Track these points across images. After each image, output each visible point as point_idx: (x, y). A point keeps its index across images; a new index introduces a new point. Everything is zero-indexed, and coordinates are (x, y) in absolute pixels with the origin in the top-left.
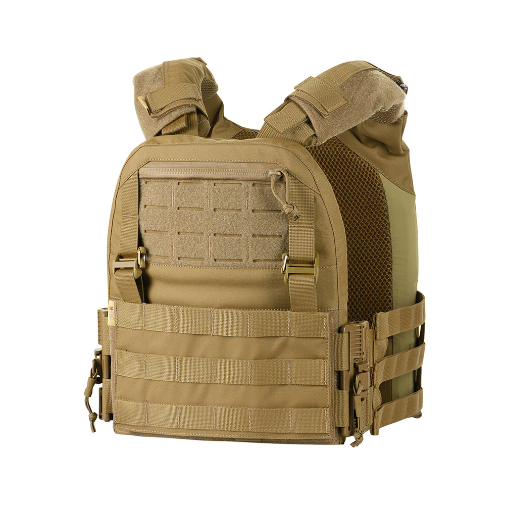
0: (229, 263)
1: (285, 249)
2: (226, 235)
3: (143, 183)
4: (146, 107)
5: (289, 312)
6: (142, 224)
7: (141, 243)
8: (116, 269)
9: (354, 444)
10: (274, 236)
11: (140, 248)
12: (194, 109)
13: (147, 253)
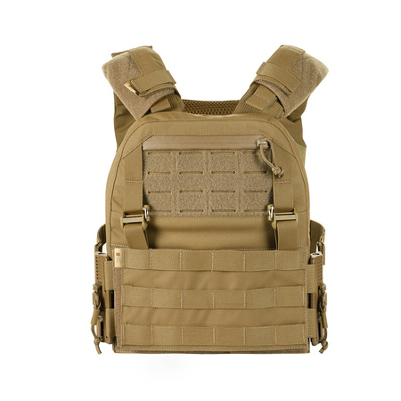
0: (225, 213)
1: (271, 201)
2: (222, 191)
3: (146, 154)
4: (134, 92)
5: (276, 251)
6: (146, 186)
7: (145, 201)
8: (124, 224)
9: (322, 351)
10: (261, 191)
11: (146, 206)
12: (173, 92)
13: (151, 209)
